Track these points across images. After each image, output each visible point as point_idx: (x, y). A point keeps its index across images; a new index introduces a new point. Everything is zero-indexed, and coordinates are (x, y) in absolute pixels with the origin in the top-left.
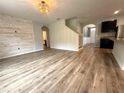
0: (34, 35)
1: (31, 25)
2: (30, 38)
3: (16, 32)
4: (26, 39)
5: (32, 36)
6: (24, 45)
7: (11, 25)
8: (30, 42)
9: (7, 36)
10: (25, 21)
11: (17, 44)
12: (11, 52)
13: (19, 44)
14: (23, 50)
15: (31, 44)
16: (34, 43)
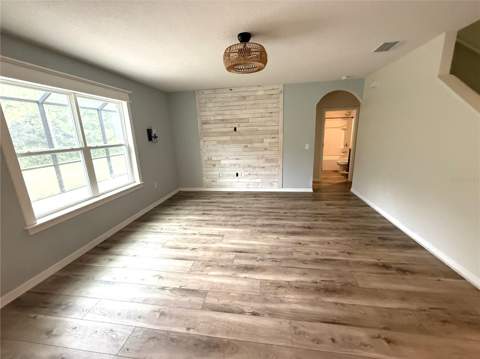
0: (281, 136)
1: (275, 101)
2: (267, 145)
3: (235, 129)
4: (257, 149)
5: (276, 140)
6: (249, 166)
7: (227, 112)
8: (267, 160)
9: (219, 142)
10: (260, 93)
11: (234, 162)
12: (221, 180)
13: (239, 162)
14: (247, 180)
15: (269, 165)
16: (280, 162)
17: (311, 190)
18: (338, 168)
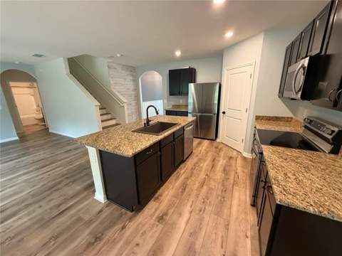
17: (17, 138)
18: (36, 122)
